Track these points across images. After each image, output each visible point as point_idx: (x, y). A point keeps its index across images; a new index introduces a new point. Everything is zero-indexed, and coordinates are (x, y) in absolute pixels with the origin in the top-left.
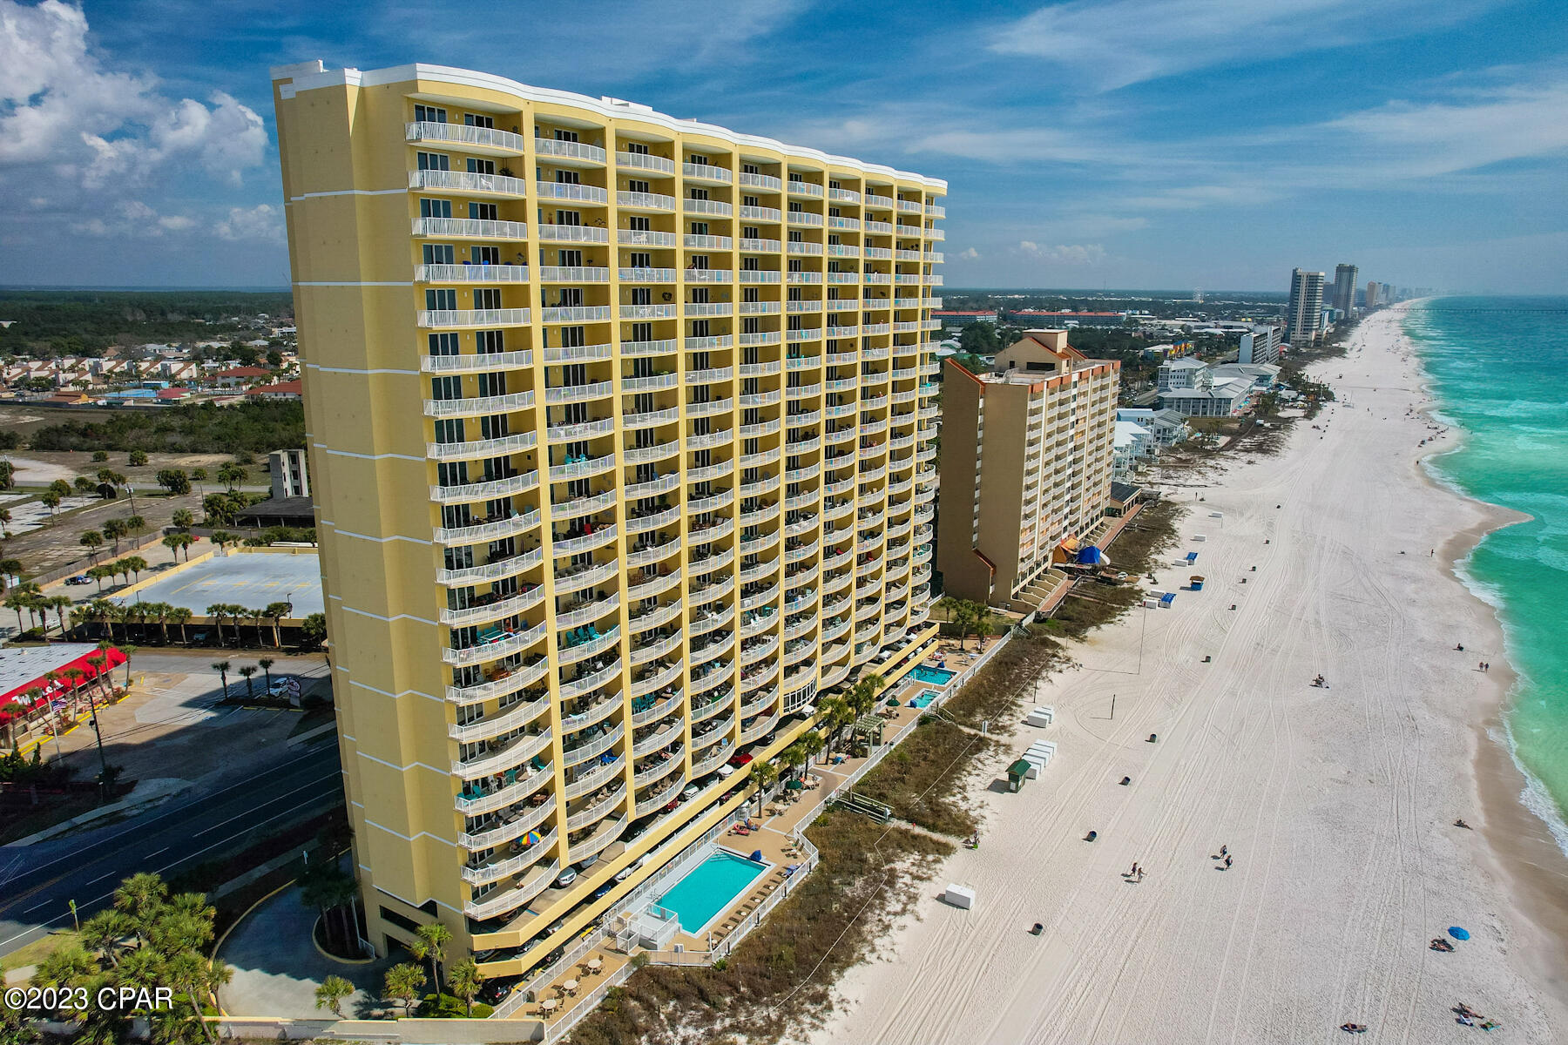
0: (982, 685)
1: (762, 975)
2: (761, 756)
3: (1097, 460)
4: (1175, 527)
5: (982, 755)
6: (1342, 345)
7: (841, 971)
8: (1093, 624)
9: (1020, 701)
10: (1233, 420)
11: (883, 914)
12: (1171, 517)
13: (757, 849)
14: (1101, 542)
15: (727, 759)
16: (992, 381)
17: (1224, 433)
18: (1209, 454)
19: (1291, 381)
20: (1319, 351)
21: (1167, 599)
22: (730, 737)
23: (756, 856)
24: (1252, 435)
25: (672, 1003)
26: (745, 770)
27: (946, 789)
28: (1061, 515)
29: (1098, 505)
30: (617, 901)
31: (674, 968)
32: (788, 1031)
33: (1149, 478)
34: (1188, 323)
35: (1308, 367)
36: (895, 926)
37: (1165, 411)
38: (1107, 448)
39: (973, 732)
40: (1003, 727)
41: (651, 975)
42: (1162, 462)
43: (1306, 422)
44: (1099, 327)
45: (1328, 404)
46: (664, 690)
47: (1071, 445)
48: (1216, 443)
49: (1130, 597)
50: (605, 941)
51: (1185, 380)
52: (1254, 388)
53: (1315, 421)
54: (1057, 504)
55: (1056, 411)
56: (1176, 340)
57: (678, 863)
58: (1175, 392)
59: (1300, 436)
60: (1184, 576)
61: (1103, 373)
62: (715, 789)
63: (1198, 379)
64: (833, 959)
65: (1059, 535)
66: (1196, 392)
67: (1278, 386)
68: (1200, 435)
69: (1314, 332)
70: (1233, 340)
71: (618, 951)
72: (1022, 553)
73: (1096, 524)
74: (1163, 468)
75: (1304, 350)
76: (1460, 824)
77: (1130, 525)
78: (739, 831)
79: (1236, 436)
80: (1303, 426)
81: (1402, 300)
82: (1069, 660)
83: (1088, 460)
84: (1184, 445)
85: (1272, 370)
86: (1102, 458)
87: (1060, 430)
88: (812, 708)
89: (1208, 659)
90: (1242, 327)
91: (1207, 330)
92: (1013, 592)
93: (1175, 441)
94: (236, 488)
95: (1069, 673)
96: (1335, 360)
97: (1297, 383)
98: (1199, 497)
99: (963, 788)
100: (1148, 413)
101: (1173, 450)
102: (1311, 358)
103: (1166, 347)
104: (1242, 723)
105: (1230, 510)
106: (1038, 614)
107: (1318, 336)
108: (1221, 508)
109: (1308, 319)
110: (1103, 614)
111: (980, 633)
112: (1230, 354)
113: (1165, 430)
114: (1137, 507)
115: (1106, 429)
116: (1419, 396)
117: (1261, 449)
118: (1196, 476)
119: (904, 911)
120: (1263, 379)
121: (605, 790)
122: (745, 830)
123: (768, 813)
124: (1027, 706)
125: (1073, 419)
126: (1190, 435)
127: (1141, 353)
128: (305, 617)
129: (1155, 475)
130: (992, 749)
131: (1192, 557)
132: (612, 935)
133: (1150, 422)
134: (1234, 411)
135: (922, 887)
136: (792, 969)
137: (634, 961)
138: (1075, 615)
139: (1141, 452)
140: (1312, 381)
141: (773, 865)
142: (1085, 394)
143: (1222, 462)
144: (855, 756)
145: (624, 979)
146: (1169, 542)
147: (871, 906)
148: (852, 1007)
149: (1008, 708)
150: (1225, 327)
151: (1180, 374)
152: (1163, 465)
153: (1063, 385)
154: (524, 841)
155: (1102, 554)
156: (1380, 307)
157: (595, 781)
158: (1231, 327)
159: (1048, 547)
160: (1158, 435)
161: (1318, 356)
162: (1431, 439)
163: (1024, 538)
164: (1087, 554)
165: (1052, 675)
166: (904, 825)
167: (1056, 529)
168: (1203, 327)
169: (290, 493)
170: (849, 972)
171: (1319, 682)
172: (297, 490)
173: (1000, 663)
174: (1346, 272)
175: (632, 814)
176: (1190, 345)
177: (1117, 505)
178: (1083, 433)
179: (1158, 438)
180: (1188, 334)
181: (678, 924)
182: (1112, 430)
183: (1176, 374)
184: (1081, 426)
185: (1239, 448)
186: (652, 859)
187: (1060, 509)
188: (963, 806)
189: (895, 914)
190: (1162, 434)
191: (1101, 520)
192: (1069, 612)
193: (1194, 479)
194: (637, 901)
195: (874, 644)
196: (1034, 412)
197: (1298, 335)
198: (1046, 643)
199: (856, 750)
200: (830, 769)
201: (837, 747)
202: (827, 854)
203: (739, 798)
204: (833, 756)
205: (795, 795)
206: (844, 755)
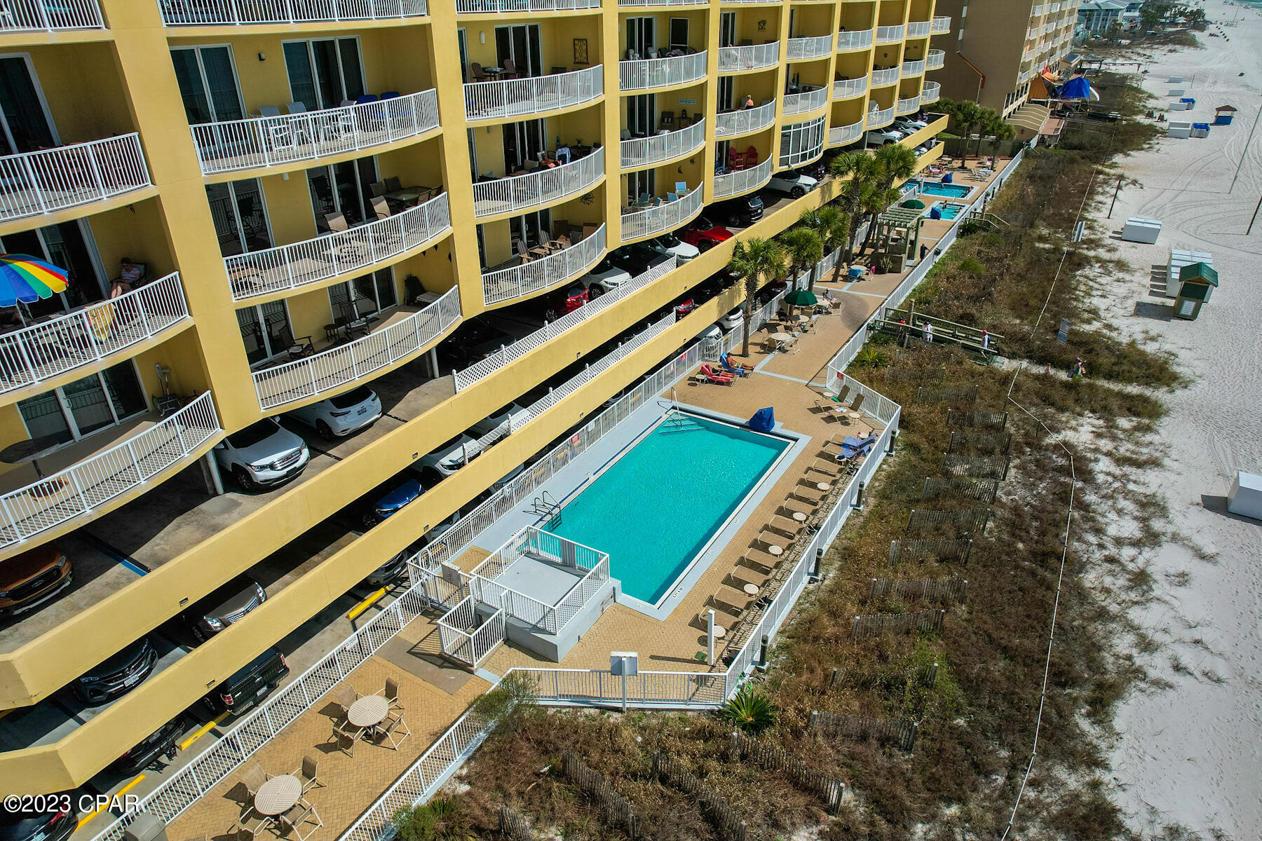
9: (1089, 215)
13: (764, 405)
23: (761, 422)
26: (718, 256)
30: (449, 521)
31: (615, 718)
40: (1090, 242)
41: (544, 748)
49: (1144, 130)
50: (411, 628)
57: (592, 437)
71: (446, 661)
78: (713, 378)
95: (1134, 189)
98: (1141, 71)
106: (1043, 138)
110: (1123, 144)
122: (722, 375)
123: (758, 349)
132: (431, 610)
136: (958, 712)
137: (487, 705)
141: (804, 440)
144: (880, 271)
145: (456, 764)
149: (1079, 223)
165: (1110, 190)
166: (1028, 366)
181: (609, 581)
186: (532, 421)
194: (500, 522)
199: (884, 261)
200: (845, 288)
201: (847, 257)
202: (915, 410)
203: (709, 311)
204: (843, 271)
205: (804, 319)
206: (863, 269)
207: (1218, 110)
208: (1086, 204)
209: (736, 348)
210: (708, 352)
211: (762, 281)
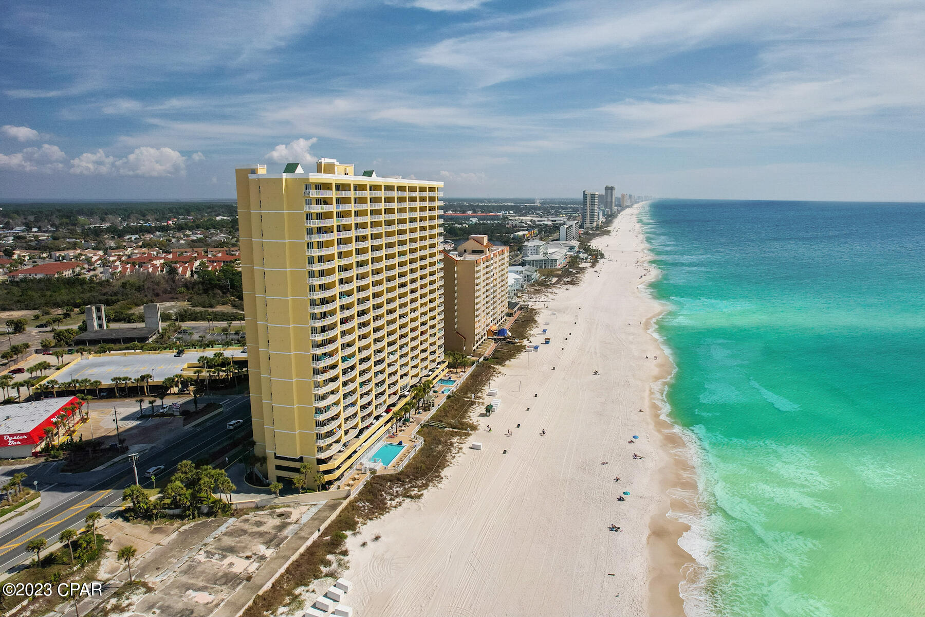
0: (468, 383)
1: (417, 473)
2: (395, 409)
3: (502, 291)
4: (536, 319)
5: (474, 406)
6: (609, 228)
7: (442, 469)
8: (507, 360)
9: (484, 388)
10: (559, 270)
11: (452, 454)
12: (534, 316)
13: (400, 441)
14: (507, 326)
15: (384, 410)
16: (459, 259)
17: (555, 276)
18: (548, 287)
19: (585, 249)
20: (598, 232)
21: (536, 348)
22: (385, 402)
23: (400, 443)
24: (567, 276)
25: (389, 483)
26: (391, 414)
27: (464, 418)
28: (489, 315)
29: (503, 311)
30: (358, 458)
31: (386, 475)
32: (430, 485)
33: (523, 299)
34: (534, 218)
35: (593, 241)
36: (457, 456)
37: (527, 267)
38: (506, 286)
39: (468, 400)
40: (479, 397)
41: (378, 477)
42: (528, 291)
43: (592, 269)
44: (489, 222)
45: (601, 260)
46: (365, 382)
47: (492, 285)
48: (551, 281)
49: (521, 348)
51: (535, 251)
52: (568, 253)
53: (596, 269)
54: (488, 311)
55: (486, 270)
56: (528, 228)
57: (373, 448)
58: (531, 257)
59: (588, 276)
60: (542, 339)
61: (502, 253)
62: (382, 420)
63: (541, 250)
64: (438, 467)
65: (489, 324)
66: (540, 257)
67: (579, 252)
68: (544, 277)
69: (595, 223)
70: (556, 228)
71: (363, 473)
72: (477, 331)
73: (503, 319)
74: (529, 294)
75: (591, 232)
76: (640, 411)
77: (517, 320)
78: (391, 437)
79: (560, 277)
80: (590, 271)
81: (638, 202)
82: (500, 372)
83: (499, 291)
84: (537, 283)
85: (575, 243)
86: (504, 290)
87: (487, 279)
88: (408, 393)
89: (554, 368)
90: (561, 220)
91: (543, 222)
92: (473, 349)
93: (533, 281)
94: (56, 327)
95: (501, 377)
96: (605, 237)
97: (587, 250)
98: (546, 306)
99: (470, 417)
100: (520, 268)
101: (532, 285)
102: (594, 236)
103: (524, 232)
104: (568, 389)
105: (559, 311)
106: (485, 357)
107: (597, 225)
108: (555, 310)
109: (592, 217)
110: (511, 356)
111: (464, 365)
112: (555, 235)
113: (528, 276)
114: (519, 312)
115: (505, 277)
116: (641, 254)
117: (571, 283)
118: (544, 297)
119: (458, 452)
120: (572, 248)
121: (352, 417)
122: (392, 436)
123: (399, 431)
124: (487, 389)
125: (492, 273)
126: (539, 278)
127: (512, 236)
128: (163, 380)
129: (525, 297)
130: (477, 404)
131: (544, 331)
132: (358, 470)
133: (521, 272)
134: (560, 264)
135: (463, 445)
136: (426, 470)
137: (370, 475)
138: (500, 357)
139: (518, 287)
140: (594, 248)
141: (408, 445)
142: (496, 262)
143: (555, 290)
144: (425, 411)
145: (369, 480)
146: (535, 326)
147: (447, 452)
148: (449, 478)
149: (480, 391)
150: (552, 221)
151: (533, 248)
152: (529, 293)
153: (488, 259)
154: (334, 430)
155: (508, 332)
156: (628, 206)
157: (350, 413)
158: (555, 221)
159: (485, 330)
160: (525, 279)
161: (598, 235)
162: (645, 275)
163: (477, 325)
164: (501, 332)
165: (494, 378)
166: (451, 429)
167: (488, 322)
168: (541, 221)
169: (96, 328)
170: (445, 469)
171: (596, 373)
172: (100, 326)
173: (473, 376)
174: (609, 189)
175: (360, 426)
176: (536, 231)
177: (511, 311)
178: (496, 279)
179: (525, 280)
180: (533, 226)
181: (381, 463)
182: (507, 277)
183: (531, 248)
184: (495, 276)
185: (562, 283)
186: (366, 444)
187: (489, 313)
188: (471, 422)
189: (456, 453)
190: (527, 278)
191: (505, 318)
192: (497, 355)
193: (543, 298)
194: (365, 457)
195: (426, 369)
196: (477, 272)
197: (588, 224)
198: (490, 367)
199: (427, 408)
200: (417, 416)
201: (418, 408)
202: (427, 439)
203: (389, 424)
204: (417, 411)
205: (408, 424)
206: (422, 411)
207: (545, 339)
208: (484, 384)
209: (395, 431)
210: (389, 432)
211: (398, 418)
